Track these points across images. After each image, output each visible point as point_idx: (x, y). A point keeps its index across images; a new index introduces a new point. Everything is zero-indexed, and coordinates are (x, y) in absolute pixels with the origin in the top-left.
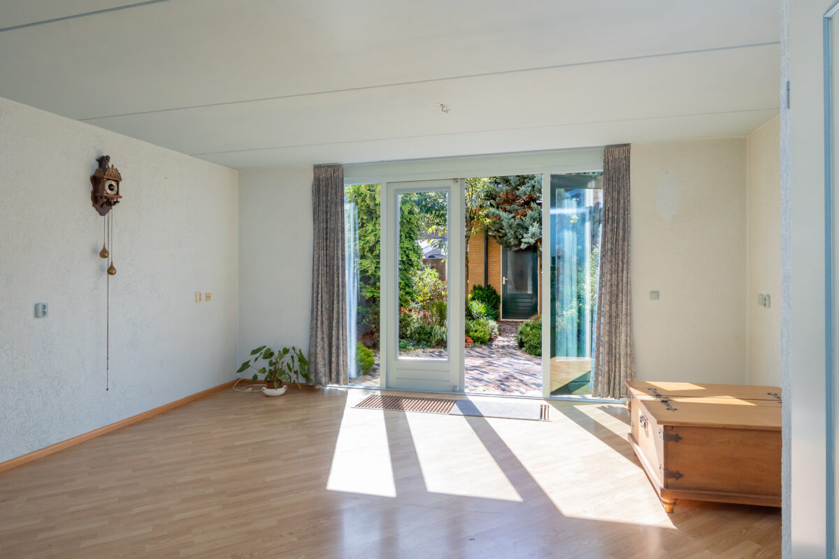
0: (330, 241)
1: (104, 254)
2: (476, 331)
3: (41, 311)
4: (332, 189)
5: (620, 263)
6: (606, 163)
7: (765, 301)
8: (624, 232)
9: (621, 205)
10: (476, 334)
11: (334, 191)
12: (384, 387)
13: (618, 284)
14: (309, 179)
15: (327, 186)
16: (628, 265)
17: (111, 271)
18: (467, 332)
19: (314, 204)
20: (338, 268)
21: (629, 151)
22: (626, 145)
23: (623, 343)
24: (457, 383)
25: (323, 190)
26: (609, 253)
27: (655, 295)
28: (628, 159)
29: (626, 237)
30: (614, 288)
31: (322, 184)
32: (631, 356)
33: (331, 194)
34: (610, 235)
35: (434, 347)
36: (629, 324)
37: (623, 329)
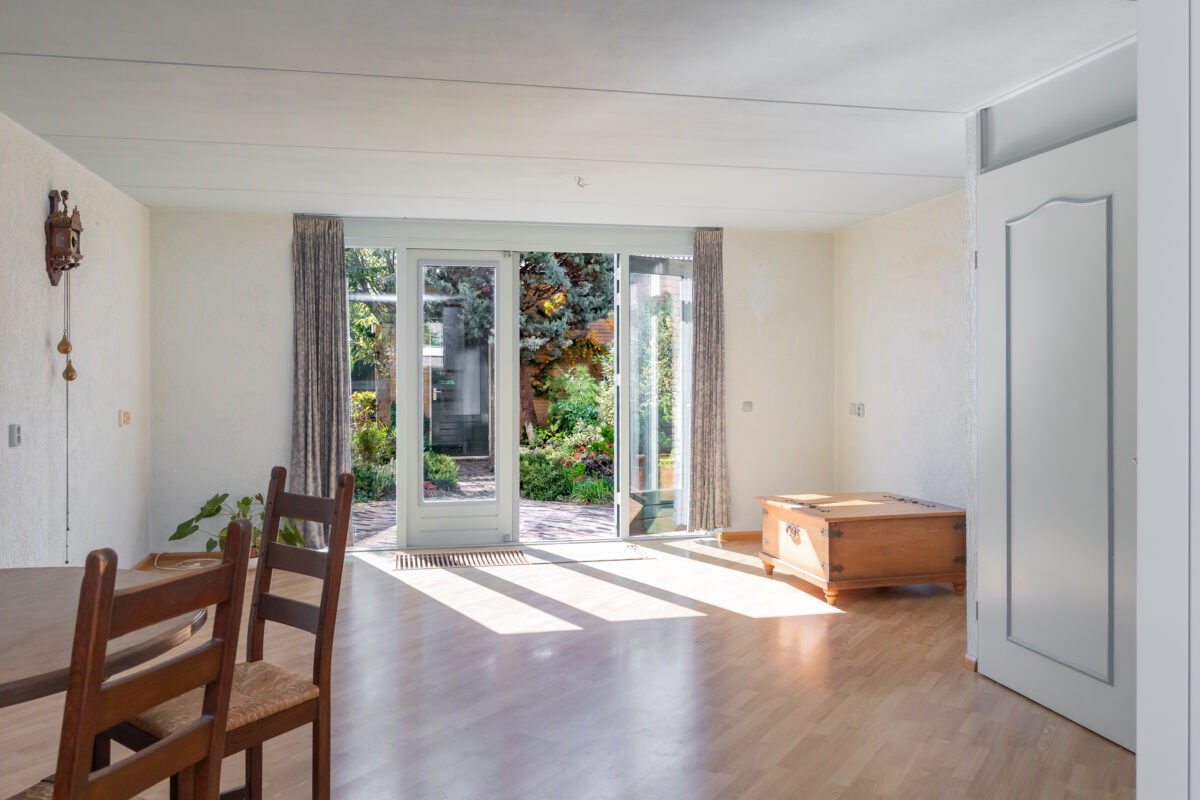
0: (323, 332)
1: (65, 347)
2: (437, 472)
3: (14, 436)
4: (325, 252)
5: (714, 369)
6: (697, 247)
7: (859, 410)
8: (718, 333)
9: (714, 301)
10: (437, 476)
11: (328, 256)
12: (404, 545)
13: (711, 394)
14: (286, 236)
15: (316, 247)
16: (722, 371)
17: (69, 374)
18: (426, 472)
19: (296, 273)
20: (338, 372)
21: (721, 236)
22: (718, 229)
23: (718, 463)
24: (509, 531)
25: (310, 252)
26: (701, 356)
27: (748, 406)
28: (720, 245)
29: (719, 340)
30: (707, 398)
31: (309, 243)
32: (725, 478)
33: (324, 259)
34: (702, 335)
35: (378, 500)
36: (723, 441)
37: (717, 446)
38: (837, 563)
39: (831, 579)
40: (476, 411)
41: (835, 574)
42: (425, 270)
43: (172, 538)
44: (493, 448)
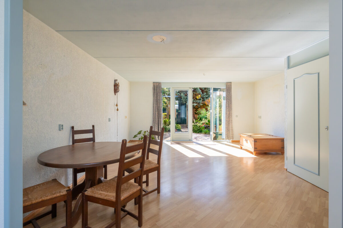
0: (158, 103)
1: (117, 105)
2: (177, 127)
3: (109, 120)
5: (230, 109)
6: (226, 86)
7: (260, 117)
9: (230, 96)
11: (159, 89)
12: (172, 140)
13: (229, 114)
14: (152, 86)
15: (157, 88)
16: (232, 109)
17: (117, 110)
18: (176, 127)
19: (153, 92)
20: (160, 110)
21: (231, 84)
22: (231, 82)
23: (231, 127)
24: (190, 138)
25: (156, 89)
26: (227, 107)
27: (237, 116)
28: (231, 85)
29: (231, 103)
31: (155, 87)
32: (232, 130)
33: (158, 90)
34: (227, 103)
35: (167, 132)
36: (232, 123)
37: (231, 124)
38: (256, 147)
39: (254, 150)
40: (184, 117)
41: (255, 149)
42: (175, 91)
43: (133, 138)
44: (188, 123)
